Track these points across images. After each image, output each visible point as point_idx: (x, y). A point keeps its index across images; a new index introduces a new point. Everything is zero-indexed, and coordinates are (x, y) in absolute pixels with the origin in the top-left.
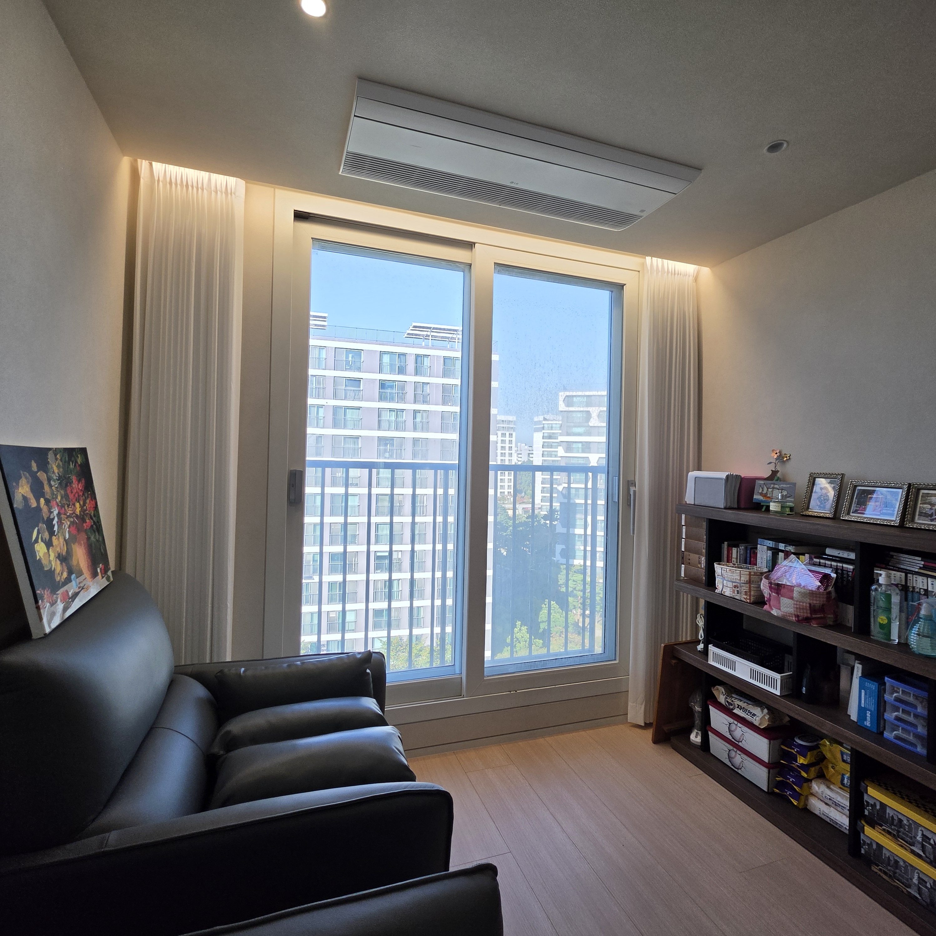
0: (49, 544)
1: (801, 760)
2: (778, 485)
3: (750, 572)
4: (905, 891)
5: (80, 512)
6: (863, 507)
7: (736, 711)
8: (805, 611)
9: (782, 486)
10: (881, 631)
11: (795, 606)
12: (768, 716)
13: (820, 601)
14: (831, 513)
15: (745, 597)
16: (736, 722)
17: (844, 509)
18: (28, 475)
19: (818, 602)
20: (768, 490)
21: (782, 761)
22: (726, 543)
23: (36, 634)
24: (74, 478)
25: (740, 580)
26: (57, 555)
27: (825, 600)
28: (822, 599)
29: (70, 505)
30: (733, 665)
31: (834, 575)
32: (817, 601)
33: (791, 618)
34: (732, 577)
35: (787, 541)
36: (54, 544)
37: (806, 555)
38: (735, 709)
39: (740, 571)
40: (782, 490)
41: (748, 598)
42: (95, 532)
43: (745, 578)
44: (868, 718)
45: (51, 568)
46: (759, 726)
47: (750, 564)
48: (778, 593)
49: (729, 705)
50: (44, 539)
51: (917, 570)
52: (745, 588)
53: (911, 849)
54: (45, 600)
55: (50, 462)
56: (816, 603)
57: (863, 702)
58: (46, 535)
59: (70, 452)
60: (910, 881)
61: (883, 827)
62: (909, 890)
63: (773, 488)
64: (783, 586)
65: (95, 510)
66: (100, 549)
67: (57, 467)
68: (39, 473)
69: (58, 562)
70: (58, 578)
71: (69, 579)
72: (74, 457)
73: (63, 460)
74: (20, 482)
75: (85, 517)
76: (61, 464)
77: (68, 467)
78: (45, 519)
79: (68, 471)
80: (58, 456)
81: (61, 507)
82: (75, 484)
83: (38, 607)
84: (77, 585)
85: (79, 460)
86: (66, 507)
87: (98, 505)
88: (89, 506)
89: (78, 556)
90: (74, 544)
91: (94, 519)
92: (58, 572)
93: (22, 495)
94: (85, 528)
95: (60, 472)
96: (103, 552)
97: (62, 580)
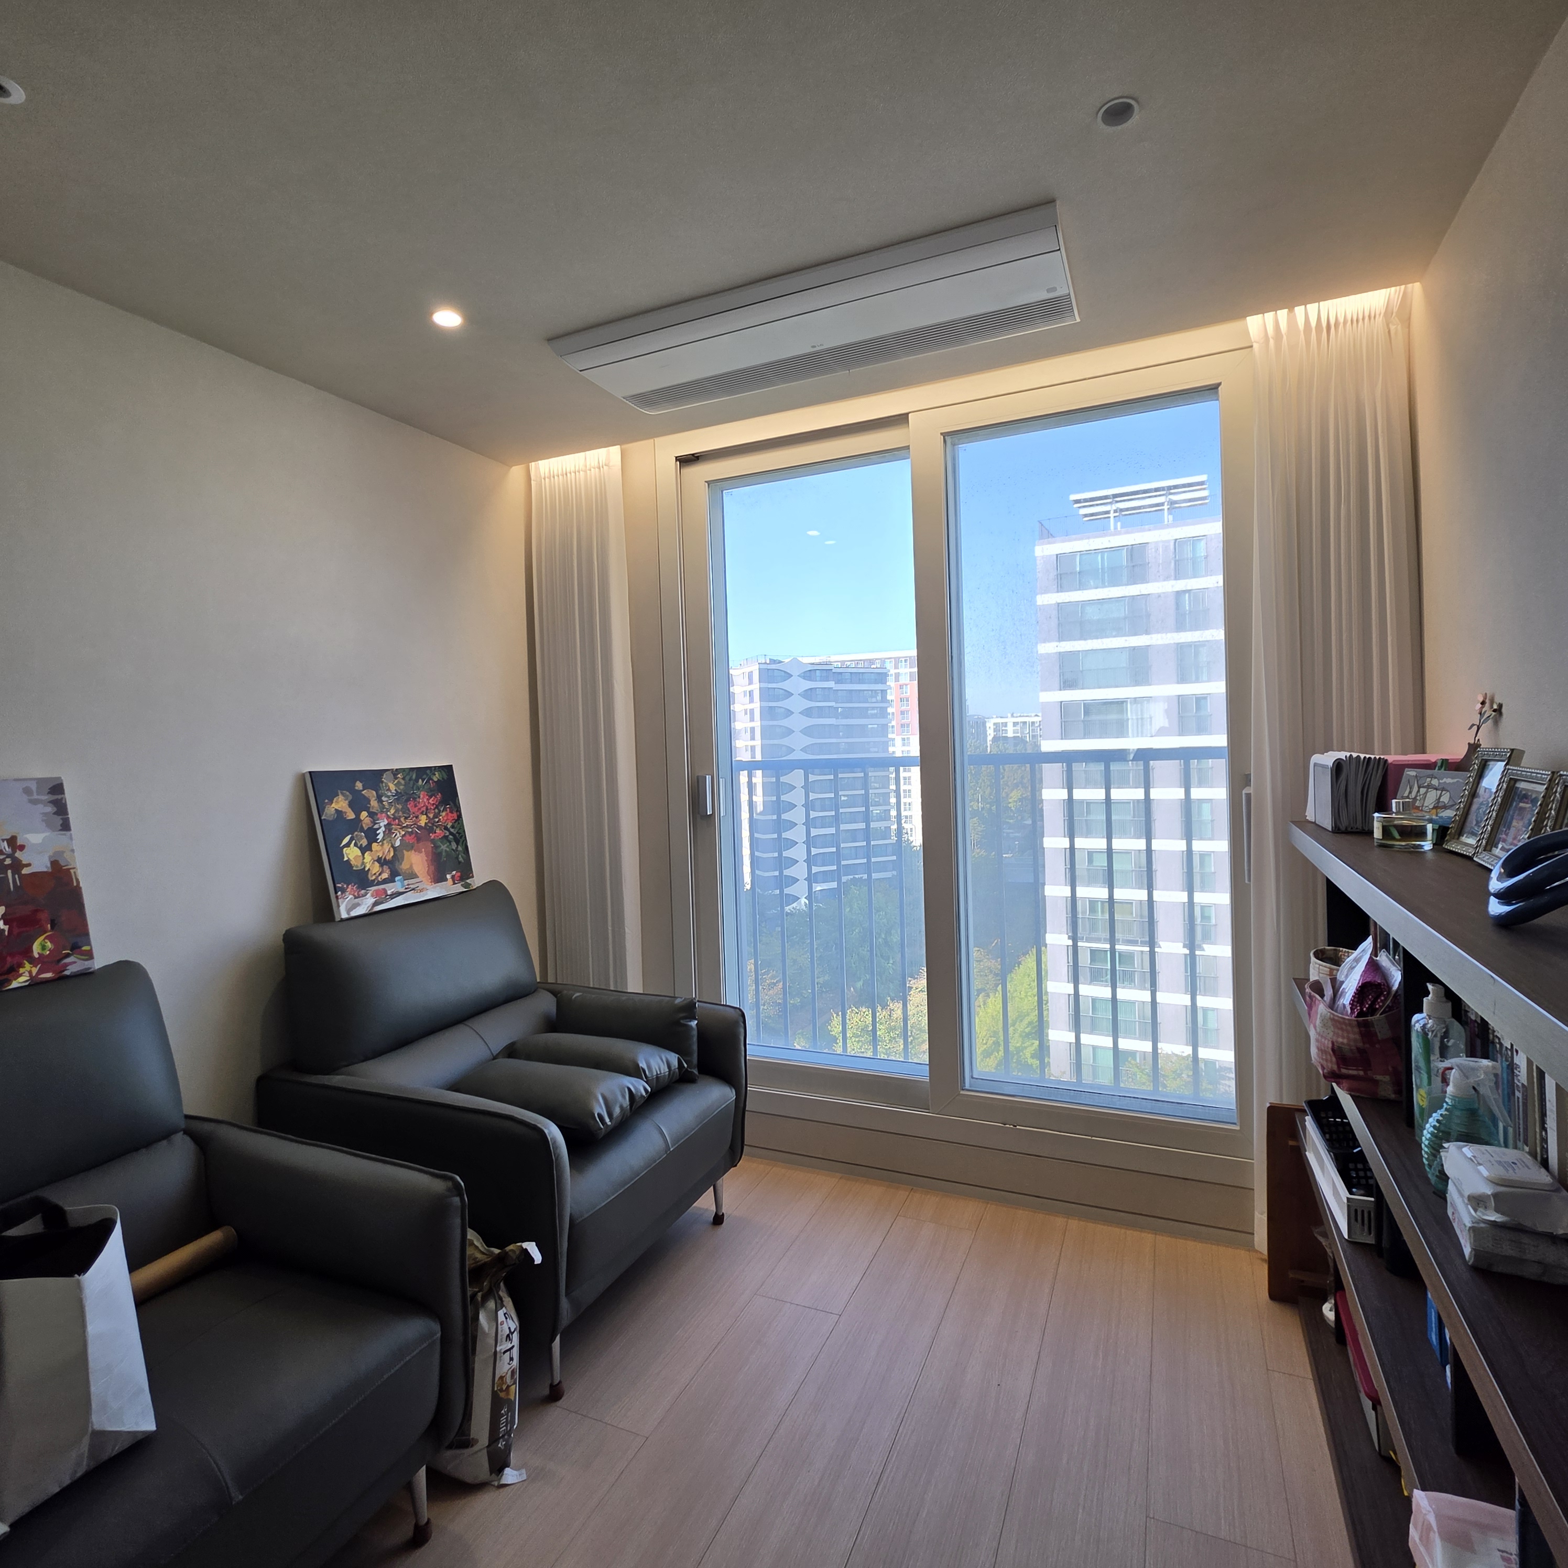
0: (363, 850)
2: (1438, 780)
5: (426, 823)
9: (1445, 780)
18: (348, 793)
23: (337, 919)
26: (376, 859)
29: (409, 817)
36: (373, 849)
42: (450, 842)
50: (359, 846)
54: (347, 893)
58: (364, 842)
59: (421, 772)
65: (455, 822)
66: (457, 858)
67: (395, 785)
68: (365, 791)
69: (377, 864)
70: (374, 877)
71: (391, 880)
72: (427, 775)
73: (407, 778)
74: (335, 799)
75: (435, 828)
76: (403, 782)
77: (414, 784)
78: (365, 829)
79: (413, 787)
80: (399, 776)
81: (394, 819)
82: (423, 799)
83: (337, 897)
84: (403, 886)
85: (436, 777)
86: (402, 819)
87: (462, 818)
88: (445, 818)
89: (413, 861)
90: (408, 851)
91: (452, 830)
92: (374, 873)
93: (336, 809)
94: (432, 838)
95: (399, 789)
96: (463, 861)
97: (380, 880)
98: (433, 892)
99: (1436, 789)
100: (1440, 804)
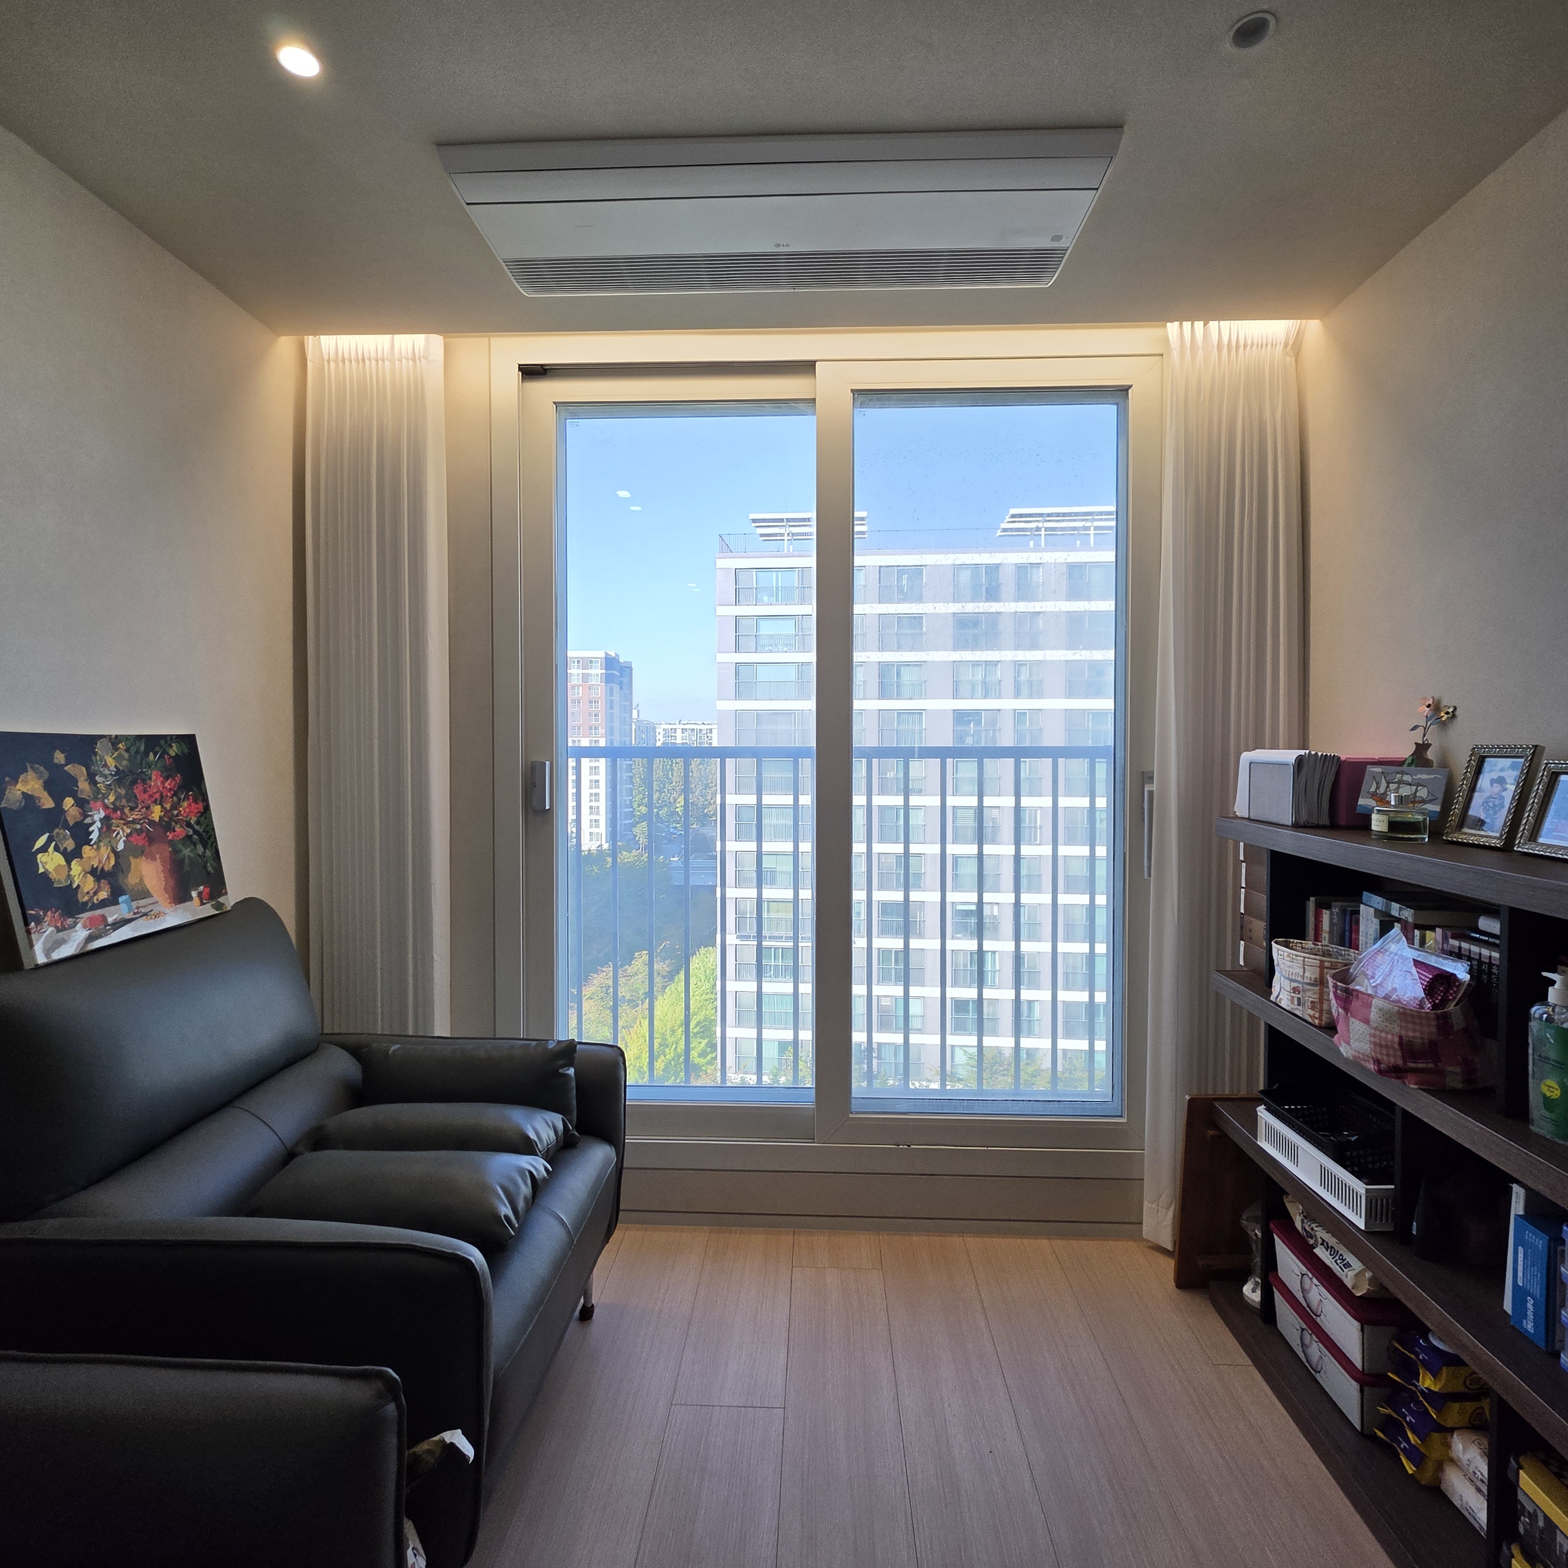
0: (69, 857)
1: (1427, 1382)
2: (1411, 776)
3: (1322, 962)
5: (160, 817)
7: (1320, 1252)
8: (1391, 1052)
9: (1419, 776)
10: (1547, 1114)
11: (1372, 1039)
12: (1370, 1274)
13: (1423, 1032)
15: (1312, 1013)
16: (1312, 1275)
17: (1528, 828)
18: (42, 768)
19: (1418, 1035)
20: (1388, 787)
21: (1390, 1374)
22: (1312, 899)
23: (28, 965)
24: (154, 774)
25: (1303, 976)
26: (89, 869)
27: (1434, 1030)
28: (1425, 1029)
29: (136, 807)
30: (1293, 1154)
31: (1465, 977)
32: (1414, 1031)
33: (1367, 1064)
34: (1291, 970)
35: (1407, 900)
36: (84, 855)
37: (1437, 929)
38: (1316, 1246)
39: (1305, 958)
40: (1418, 785)
41: (1317, 1015)
42: (195, 844)
43: (1312, 974)
44: (1530, 1313)
45: (71, 884)
46: (1351, 1292)
47: (1351, 948)
48: (1346, 1010)
49: (1307, 1236)
50: (62, 849)
52: (1311, 996)
54: (45, 925)
55: (99, 752)
56: (1414, 1037)
57: (1520, 1274)
58: (70, 844)
59: (153, 742)
63: (1400, 782)
64: (1354, 993)
65: (201, 816)
66: (205, 867)
67: (114, 759)
68: (69, 766)
69: (90, 879)
70: (86, 898)
71: (112, 901)
72: (161, 747)
73: (133, 750)
74: (22, 777)
75: (173, 824)
76: (126, 755)
77: (142, 759)
78: (71, 824)
79: (141, 763)
80: (120, 745)
81: (115, 809)
82: (156, 781)
83: (28, 932)
84: (130, 910)
85: (174, 750)
86: (127, 810)
87: (209, 810)
88: (187, 810)
89: (144, 873)
90: (136, 858)
91: (197, 828)
92: (85, 892)
93: (23, 793)
94: (169, 838)
95: (122, 765)
96: (212, 871)
97: (95, 901)
98: (173, 917)
99: (1410, 785)
100: (1417, 799)
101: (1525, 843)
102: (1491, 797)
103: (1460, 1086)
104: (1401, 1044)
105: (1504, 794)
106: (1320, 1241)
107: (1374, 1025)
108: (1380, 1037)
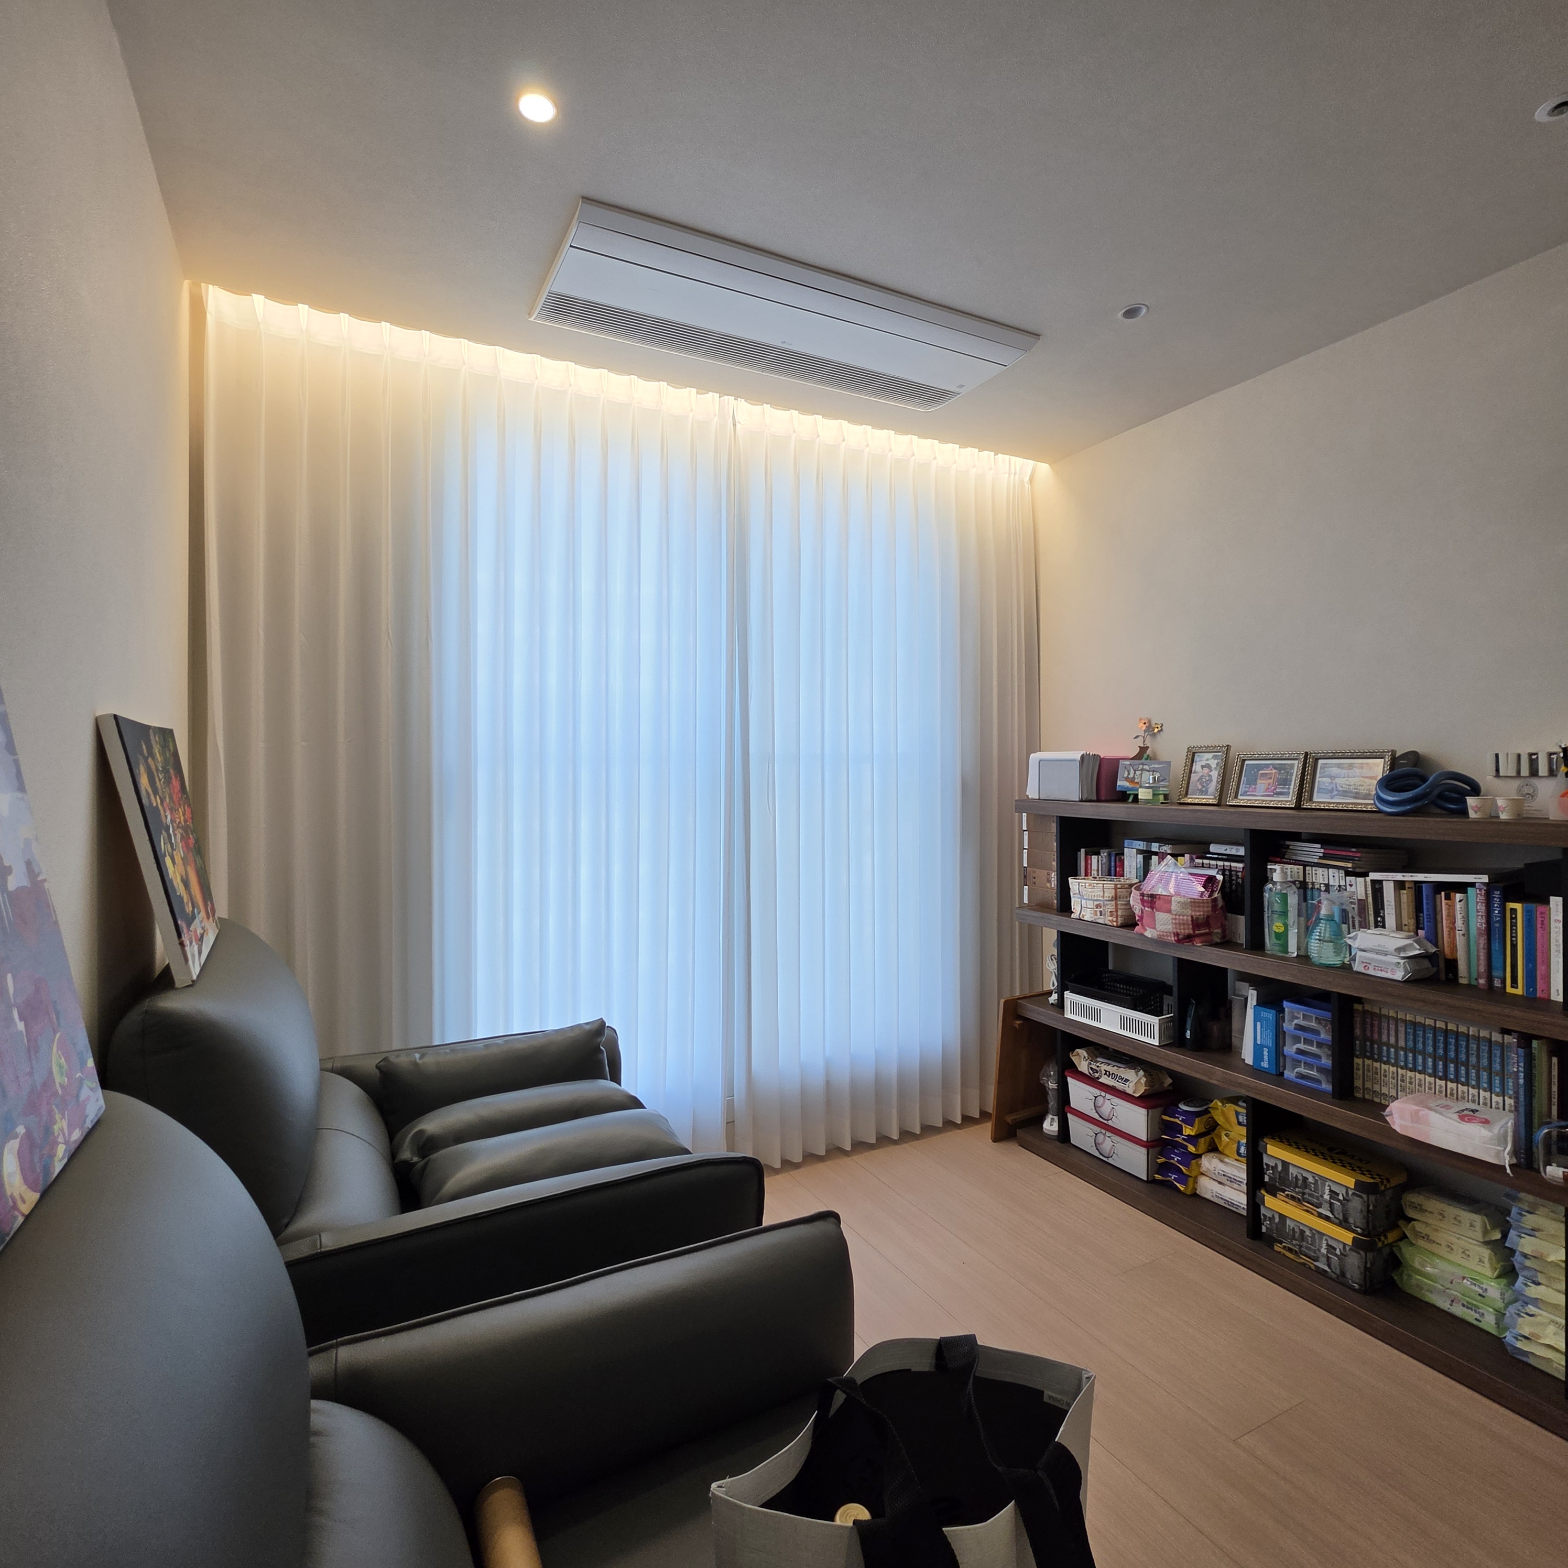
1: (1188, 1131)
3: (1116, 885)
4: (1313, 1267)
6: (1253, 787)
7: (1104, 1080)
8: (1186, 927)
10: (1278, 942)
11: (1174, 921)
12: (1145, 1079)
13: (1204, 912)
14: (1215, 798)
15: (1111, 918)
16: (1103, 1094)
17: (1232, 791)
19: (1202, 913)
20: (1135, 773)
21: (1163, 1136)
22: (1083, 850)
25: (1103, 897)
27: (1210, 909)
28: (1206, 909)
30: (1096, 1015)
31: (1220, 878)
32: (1200, 911)
33: (1169, 938)
34: (1093, 894)
35: (1162, 840)
38: (1101, 1076)
39: (1104, 884)
40: (1153, 771)
41: (1115, 919)
43: (1110, 893)
44: (1266, 1058)
46: (1134, 1095)
47: (1115, 876)
48: (1152, 908)
49: (1094, 1073)
51: (1316, 861)
52: (1110, 907)
53: (1318, 1212)
56: (1200, 915)
57: (1259, 1037)
60: (1317, 1252)
61: (1287, 1192)
62: (1316, 1263)
63: (1142, 770)
64: (1157, 897)
101: (1232, 800)
102: (1203, 776)
103: (1219, 941)
104: (1192, 920)
105: (1211, 773)
106: (1104, 1072)
107: (1175, 913)
108: (1179, 919)
